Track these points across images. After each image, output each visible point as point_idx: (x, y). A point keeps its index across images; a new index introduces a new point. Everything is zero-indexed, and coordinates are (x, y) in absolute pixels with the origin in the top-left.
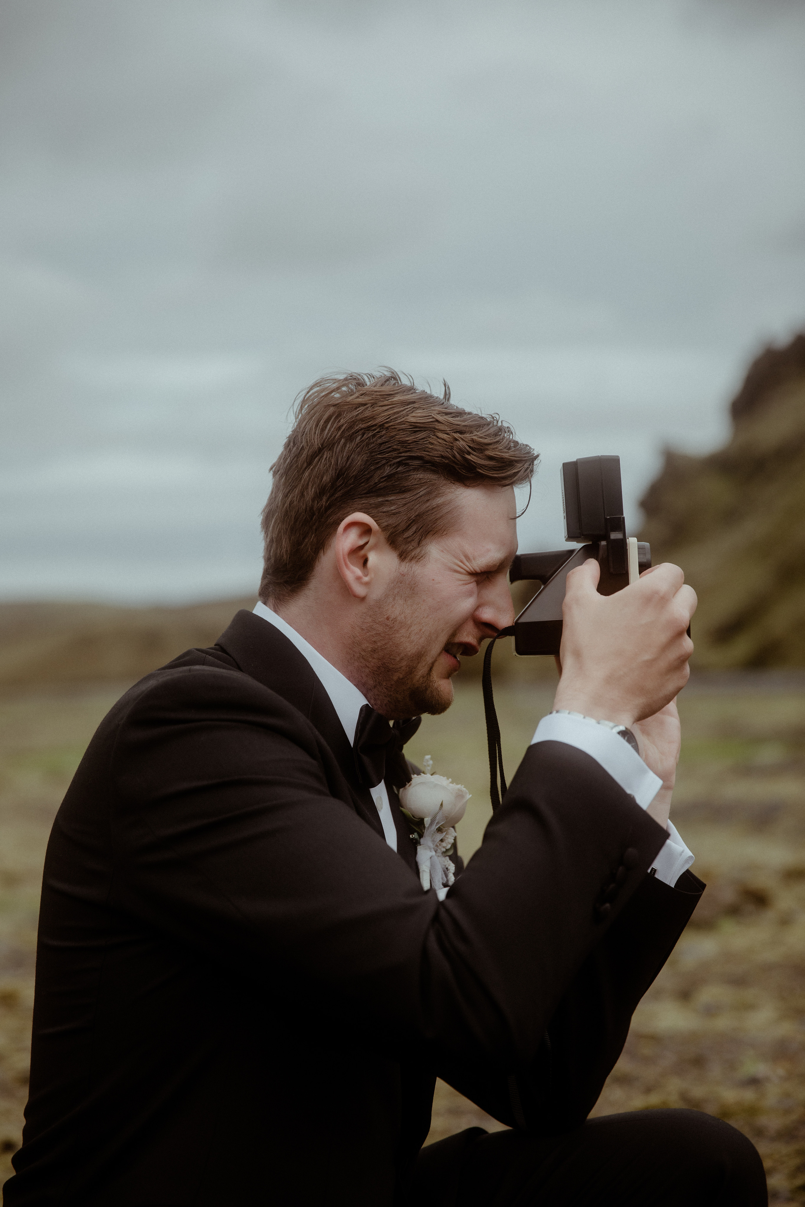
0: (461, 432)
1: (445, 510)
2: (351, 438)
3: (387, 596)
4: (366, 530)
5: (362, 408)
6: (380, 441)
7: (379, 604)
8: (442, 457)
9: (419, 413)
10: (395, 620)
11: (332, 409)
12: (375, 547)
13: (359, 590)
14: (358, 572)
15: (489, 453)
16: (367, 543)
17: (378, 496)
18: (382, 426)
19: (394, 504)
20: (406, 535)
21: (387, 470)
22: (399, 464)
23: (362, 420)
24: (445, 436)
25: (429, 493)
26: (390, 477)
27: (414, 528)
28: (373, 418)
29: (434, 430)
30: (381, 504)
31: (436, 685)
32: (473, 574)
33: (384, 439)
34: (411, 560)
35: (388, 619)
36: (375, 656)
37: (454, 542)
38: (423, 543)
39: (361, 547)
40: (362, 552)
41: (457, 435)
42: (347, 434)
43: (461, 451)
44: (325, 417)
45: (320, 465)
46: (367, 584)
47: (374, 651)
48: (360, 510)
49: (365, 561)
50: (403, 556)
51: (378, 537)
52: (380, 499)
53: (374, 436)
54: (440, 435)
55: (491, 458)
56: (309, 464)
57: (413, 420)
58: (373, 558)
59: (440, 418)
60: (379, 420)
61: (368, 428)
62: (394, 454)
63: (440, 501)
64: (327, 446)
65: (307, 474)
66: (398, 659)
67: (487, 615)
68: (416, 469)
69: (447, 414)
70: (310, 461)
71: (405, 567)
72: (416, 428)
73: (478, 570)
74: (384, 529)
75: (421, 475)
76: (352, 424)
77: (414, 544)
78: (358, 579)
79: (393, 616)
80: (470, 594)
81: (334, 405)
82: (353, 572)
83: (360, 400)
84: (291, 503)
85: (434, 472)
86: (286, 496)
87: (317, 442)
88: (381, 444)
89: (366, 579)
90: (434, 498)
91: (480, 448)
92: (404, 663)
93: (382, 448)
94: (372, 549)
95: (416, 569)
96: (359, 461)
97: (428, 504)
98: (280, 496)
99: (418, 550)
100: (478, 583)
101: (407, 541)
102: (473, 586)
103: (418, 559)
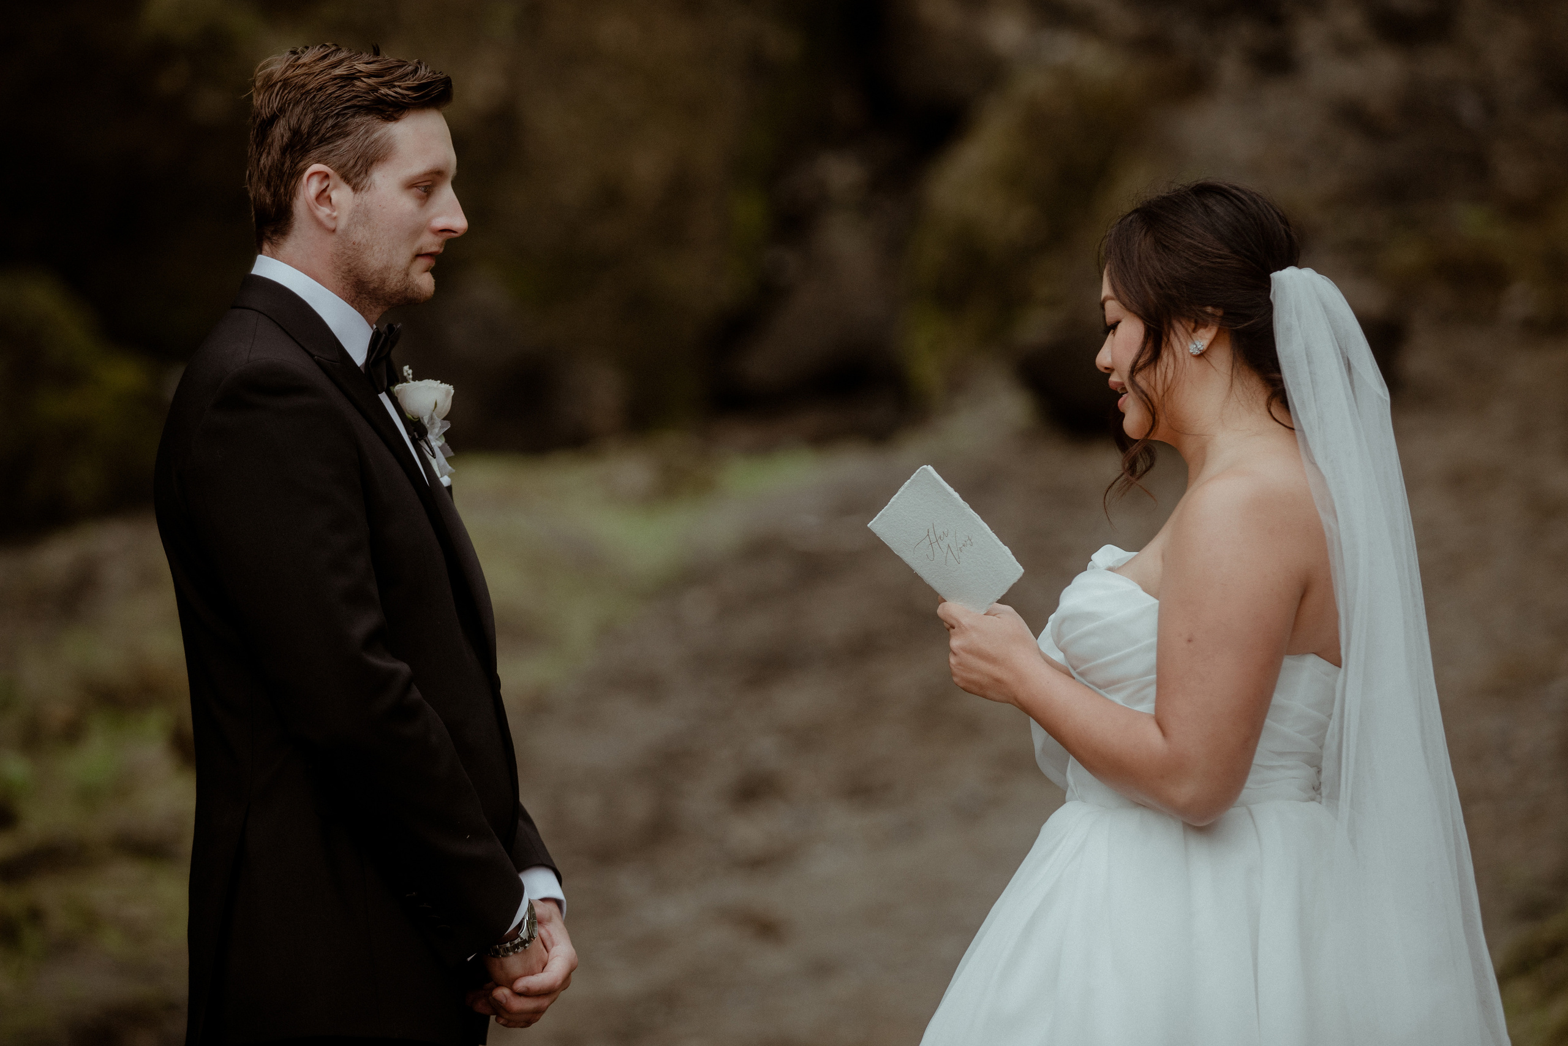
3: (349, 225)
10: (359, 244)
12: (335, 187)
16: (328, 186)
21: (330, 122)
22: (338, 115)
26: (333, 127)
35: (354, 244)
36: (352, 274)
39: (324, 190)
40: (326, 194)
47: (350, 271)
49: (329, 198)
50: (355, 188)
52: (330, 146)
58: (335, 195)
63: (376, 135)
66: (369, 274)
68: (353, 116)
74: (337, 170)
77: (362, 176)
78: (329, 216)
79: (357, 242)
90: (372, 134)
97: (367, 141)
101: (357, 175)
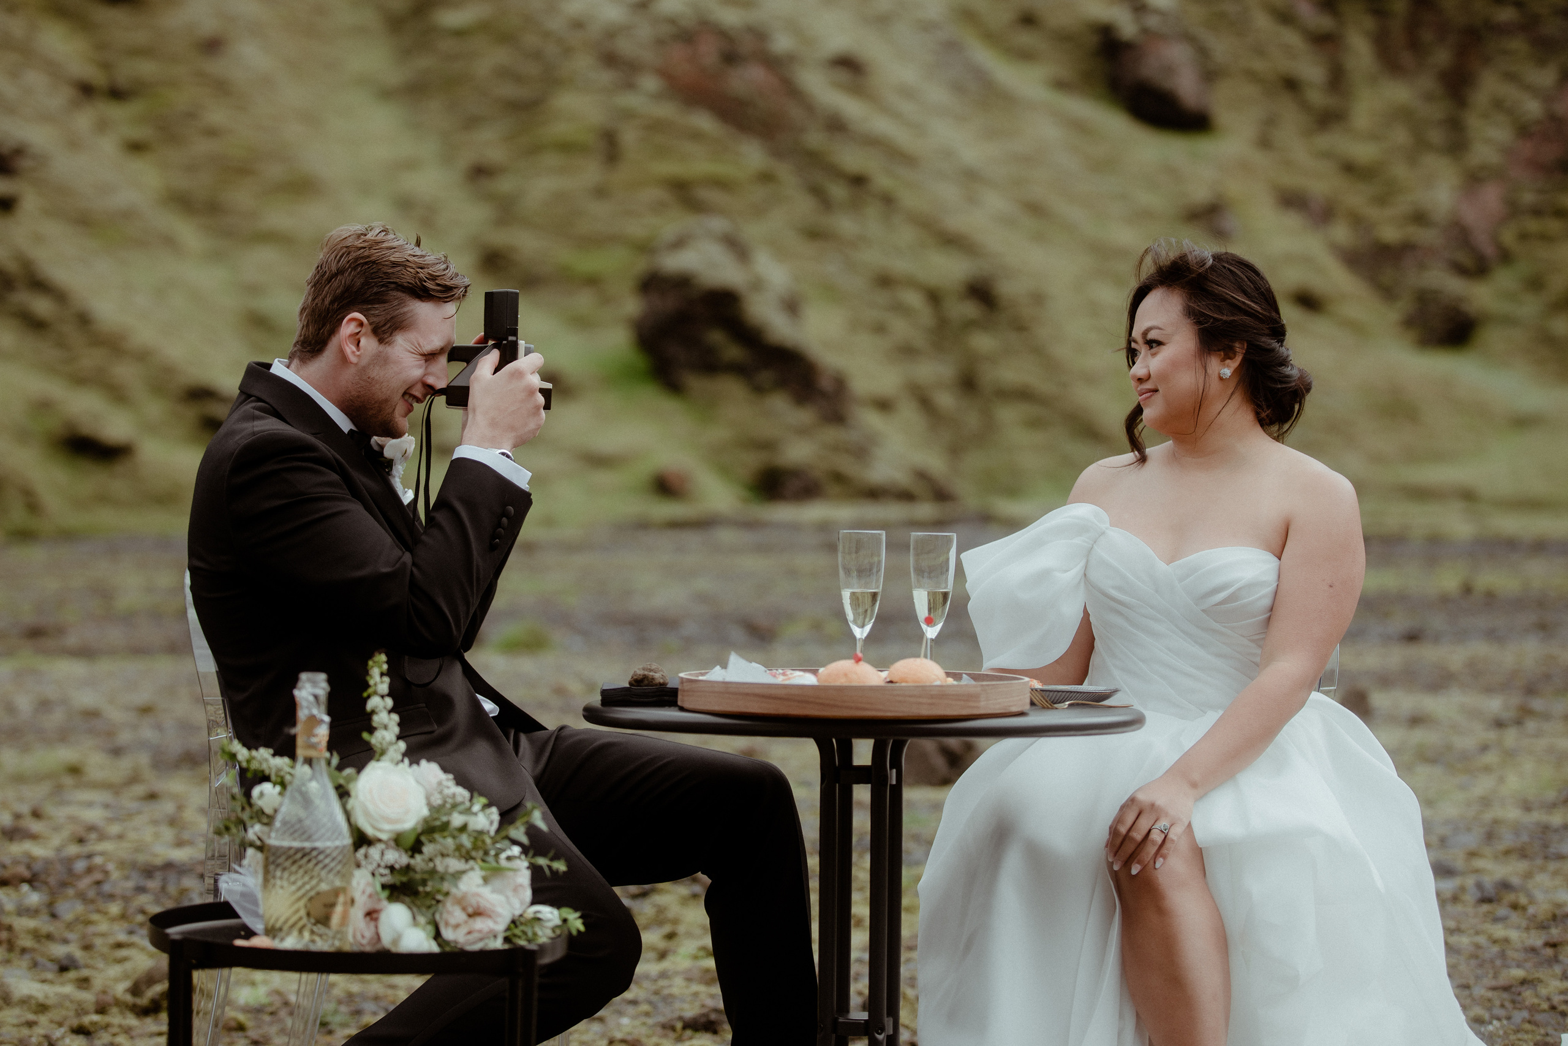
0: (422, 268)
1: (409, 315)
2: (355, 269)
4: (361, 324)
5: (362, 250)
6: (372, 271)
7: (364, 369)
8: (408, 283)
9: (397, 255)
11: (345, 249)
13: (353, 359)
14: (354, 349)
15: (437, 281)
17: (369, 304)
18: (374, 262)
19: (377, 310)
20: (383, 329)
23: (362, 258)
24: (412, 270)
25: (399, 304)
27: (389, 325)
28: (368, 257)
29: (405, 266)
30: (369, 309)
31: (396, 420)
32: (423, 355)
33: (374, 270)
34: (385, 344)
37: (412, 335)
38: (394, 334)
41: (419, 270)
42: (353, 266)
43: (421, 280)
44: (340, 254)
45: (335, 283)
46: (358, 356)
48: (357, 311)
51: (367, 328)
53: (369, 268)
54: (409, 269)
55: (438, 285)
56: (329, 282)
57: (393, 259)
59: (410, 258)
60: (373, 258)
61: (366, 263)
62: (380, 280)
64: (340, 272)
65: (327, 288)
67: (431, 380)
69: (414, 256)
70: (329, 280)
71: (381, 348)
72: (395, 264)
73: (426, 353)
75: (395, 293)
76: (357, 259)
80: (420, 367)
81: (347, 247)
82: (350, 348)
83: (362, 245)
84: (317, 304)
85: (404, 292)
86: (313, 300)
87: (334, 268)
88: (372, 273)
89: (358, 353)
91: (433, 278)
92: (377, 405)
93: (373, 275)
94: (363, 335)
95: (389, 350)
96: (359, 282)
98: (310, 298)
99: (390, 338)
100: (426, 361)
102: (423, 362)
103: (389, 343)
